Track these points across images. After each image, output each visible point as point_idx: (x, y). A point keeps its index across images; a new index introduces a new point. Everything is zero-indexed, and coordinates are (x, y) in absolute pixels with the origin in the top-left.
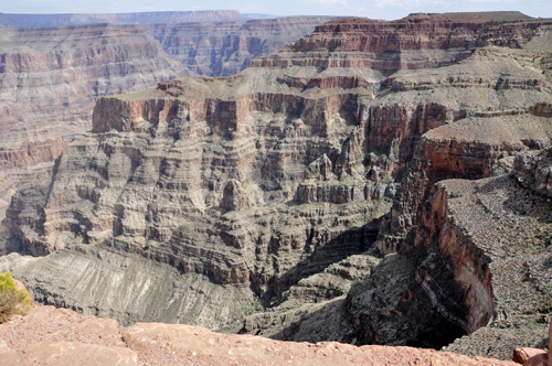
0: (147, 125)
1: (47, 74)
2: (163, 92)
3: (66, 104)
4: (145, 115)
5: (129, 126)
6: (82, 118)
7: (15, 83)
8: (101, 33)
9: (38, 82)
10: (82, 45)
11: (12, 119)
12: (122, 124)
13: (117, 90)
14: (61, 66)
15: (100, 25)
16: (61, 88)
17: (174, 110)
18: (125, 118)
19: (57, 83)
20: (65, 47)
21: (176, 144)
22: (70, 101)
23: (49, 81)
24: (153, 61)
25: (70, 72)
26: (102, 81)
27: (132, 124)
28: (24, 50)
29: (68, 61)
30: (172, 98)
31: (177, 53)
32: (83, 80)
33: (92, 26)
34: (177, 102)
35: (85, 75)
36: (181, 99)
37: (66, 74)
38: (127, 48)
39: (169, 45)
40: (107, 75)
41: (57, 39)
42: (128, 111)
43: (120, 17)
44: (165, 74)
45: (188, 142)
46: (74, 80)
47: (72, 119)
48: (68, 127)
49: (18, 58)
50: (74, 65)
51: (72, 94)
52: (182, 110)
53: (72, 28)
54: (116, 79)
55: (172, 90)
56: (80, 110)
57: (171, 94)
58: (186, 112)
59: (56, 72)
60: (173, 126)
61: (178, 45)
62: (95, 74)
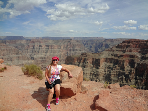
0: (78, 63)
1: (57, 50)
2: (82, 56)
3: (60, 57)
4: (77, 61)
5: (73, 63)
6: (63, 60)
7: (50, 51)
8: (70, 41)
9: (55, 52)
10: (66, 44)
11: (48, 59)
12: (72, 63)
13: (72, 55)
14: (60, 48)
15: (70, 40)
16: (59, 53)
17: (85, 60)
18: (73, 61)
19: (59, 52)
20: (62, 44)
21: (84, 69)
22: (61, 56)
23: (57, 52)
24: (81, 48)
25: (62, 50)
26: (69, 52)
27: (74, 63)
28: (53, 44)
29: (62, 47)
30: (84, 57)
31: (87, 47)
32: (65, 52)
33: (68, 40)
35: (65, 51)
36: (86, 58)
37: (61, 50)
38: (75, 45)
39: (85, 45)
40: (70, 51)
41: (60, 42)
42: (74, 60)
43: (75, 38)
44: (84, 52)
45: (87, 68)
46: (63, 52)
47: (61, 60)
48: (60, 62)
49: (52, 46)
50: (63, 48)
51: (62, 55)
52: (86, 60)
53: (64, 40)
54: (72, 52)
55: (85, 55)
56: (63, 59)
57: (84, 56)
58: (87, 61)
59: (59, 49)
60: (84, 64)
61: (87, 45)
62: (67, 50)
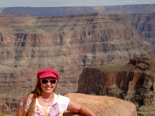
0: (119, 91)
1: (52, 48)
2: (133, 66)
3: (62, 71)
4: (118, 83)
5: (105, 90)
6: (72, 82)
7: (30, 54)
8: (92, 20)
9: (45, 54)
10: (79, 29)
11: (24, 79)
12: (100, 89)
13: (99, 63)
14: (62, 43)
15: (92, 15)
16: (60, 59)
17: (141, 81)
18: (103, 84)
19: (57, 55)
20: (66, 30)
21: (141, 108)
22: (66, 68)
23: (53, 54)
24: (129, 41)
25: (68, 47)
26: (90, 56)
27: (108, 90)
28: (39, 31)
29: (67, 40)
30: (140, 71)
31: (149, 36)
32: (76, 55)
33: (87, 15)
34: (144, 75)
35: (78, 50)
36: (148, 72)
37: (64, 49)
38: (110, 31)
39: (143, 29)
40: (93, 51)
41: (61, 24)
42: (105, 79)
43: (108, 9)
44: (137, 52)
45: (151, 107)
46: (70, 53)
47: (65, 82)
48: (61, 88)
49: (35, 37)
50: (71, 43)
51: (67, 63)
52: (147, 81)
53: (72, 16)
54: (100, 55)
56: (71, 76)
57: (140, 68)
58: (150, 83)
59: (58, 47)
60: (139, 93)
61: (150, 30)
62: (85, 50)
